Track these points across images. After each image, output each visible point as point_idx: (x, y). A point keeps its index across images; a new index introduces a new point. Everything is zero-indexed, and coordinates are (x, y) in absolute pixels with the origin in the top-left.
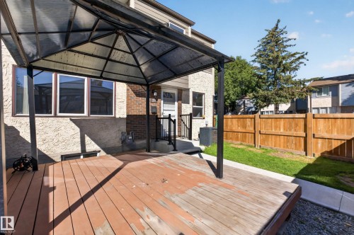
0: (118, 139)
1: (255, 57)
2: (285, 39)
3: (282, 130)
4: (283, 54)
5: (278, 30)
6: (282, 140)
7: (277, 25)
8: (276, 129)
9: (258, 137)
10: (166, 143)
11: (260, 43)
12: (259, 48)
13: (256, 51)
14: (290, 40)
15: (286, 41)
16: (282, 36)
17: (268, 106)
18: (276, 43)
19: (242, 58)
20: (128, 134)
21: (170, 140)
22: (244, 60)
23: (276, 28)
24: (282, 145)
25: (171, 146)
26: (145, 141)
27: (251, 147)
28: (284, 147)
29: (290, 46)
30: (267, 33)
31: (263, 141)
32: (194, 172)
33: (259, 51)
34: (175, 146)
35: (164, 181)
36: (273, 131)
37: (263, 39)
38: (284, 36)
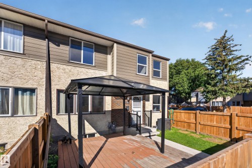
0: (106, 126)
1: (206, 60)
2: (232, 45)
3: (215, 123)
4: (230, 57)
5: (226, 38)
6: (215, 130)
7: (225, 35)
8: (211, 122)
9: (199, 127)
10: (135, 129)
11: (210, 49)
12: (209, 53)
13: (207, 55)
14: (236, 45)
15: (233, 47)
16: (229, 43)
17: (216, 98)
18: (224, 48)
19: (196, 60)
20: (112, 123)
21: (137, 128)
22: (198, 62)
23: (224, 37)
24: (215, 133)
25: (138, 132)
26: (122, 127)
27: (193, 133)
28: (216, 134)
29: (236, 50)
30: (216, 41)
31: (202, 129)
32: (149, 149)
33: (210, 55)
34: (140, 131)
35: (133, 153)
36: (209, 123)
37: (213, 46)
38: (231, 42)
